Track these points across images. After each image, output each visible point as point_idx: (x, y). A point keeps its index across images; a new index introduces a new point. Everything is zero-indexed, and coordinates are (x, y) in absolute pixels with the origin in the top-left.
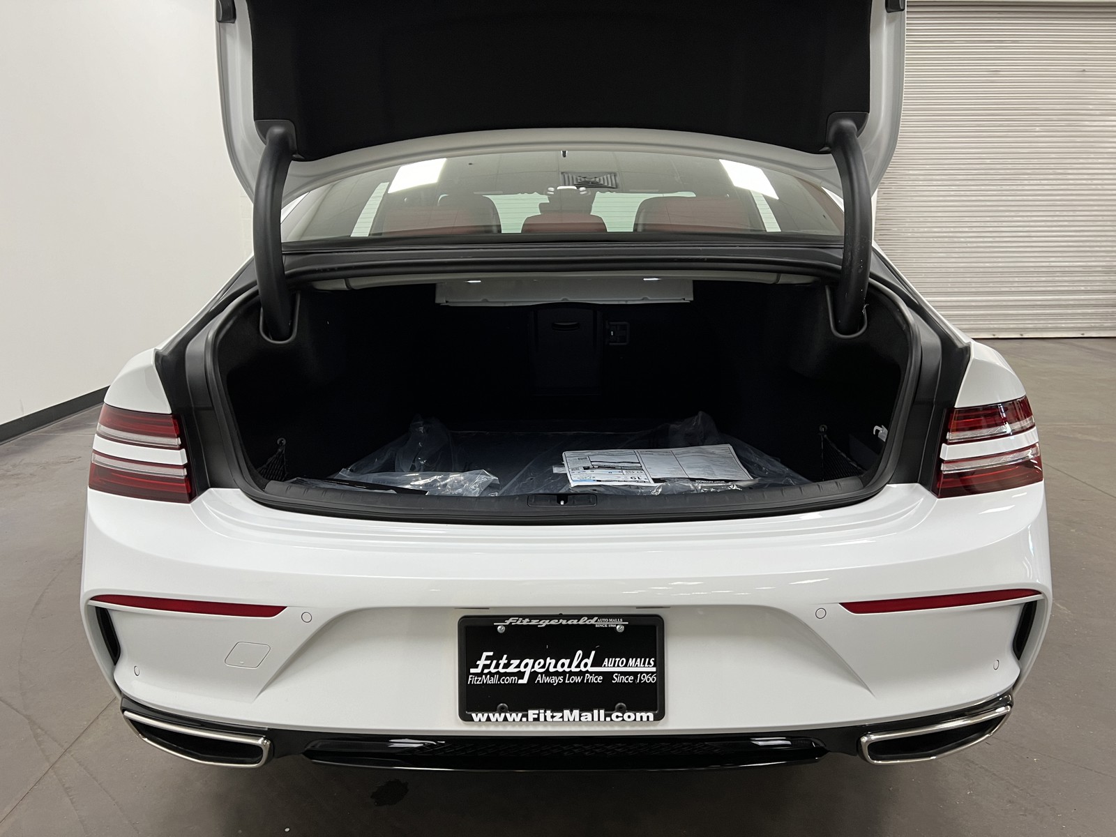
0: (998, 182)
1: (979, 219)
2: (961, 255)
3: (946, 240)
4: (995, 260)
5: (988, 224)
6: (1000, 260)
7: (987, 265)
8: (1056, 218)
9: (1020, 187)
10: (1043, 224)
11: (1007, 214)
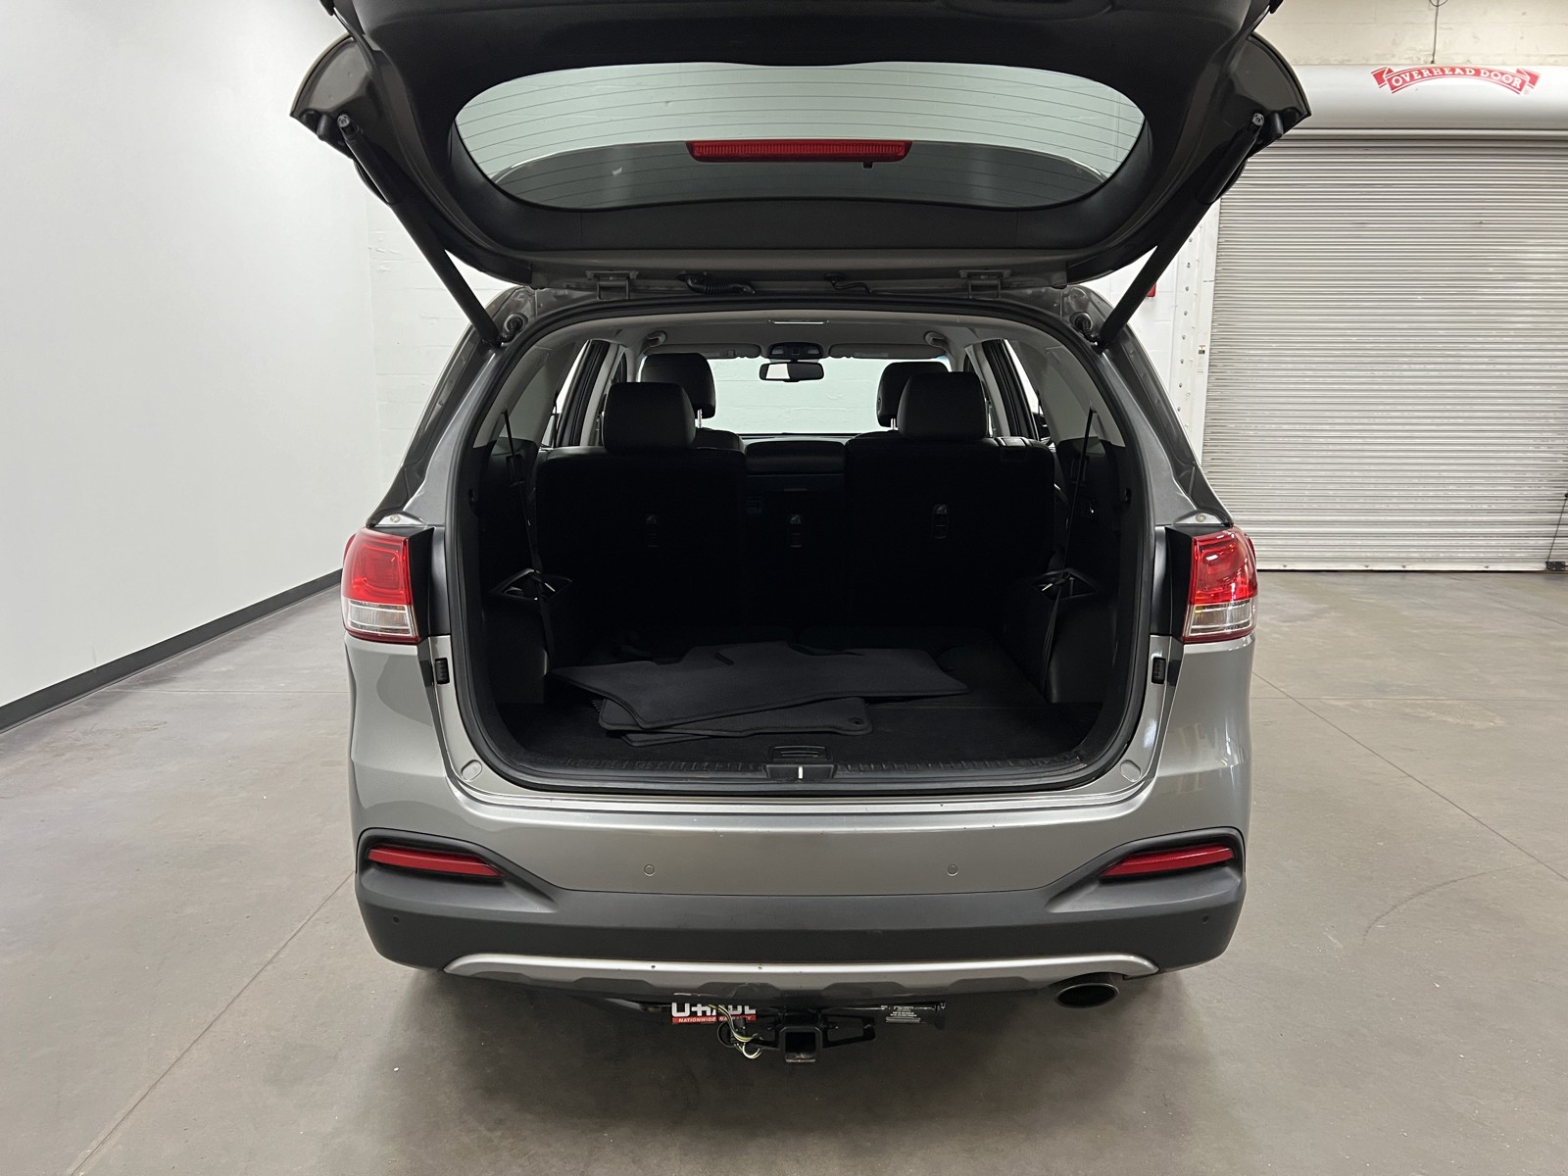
0: (1369, 367)
1: (1343, 414)
2: (1321, 460)
3: (1300, 440)
4: (1366, 467)
5: (1356, 421)
6: (1373, 467)
7: (1356, 474)
8: (1447, 414)
9: (1397, 373)
10: (1429, 421)
11: (1381, 407)
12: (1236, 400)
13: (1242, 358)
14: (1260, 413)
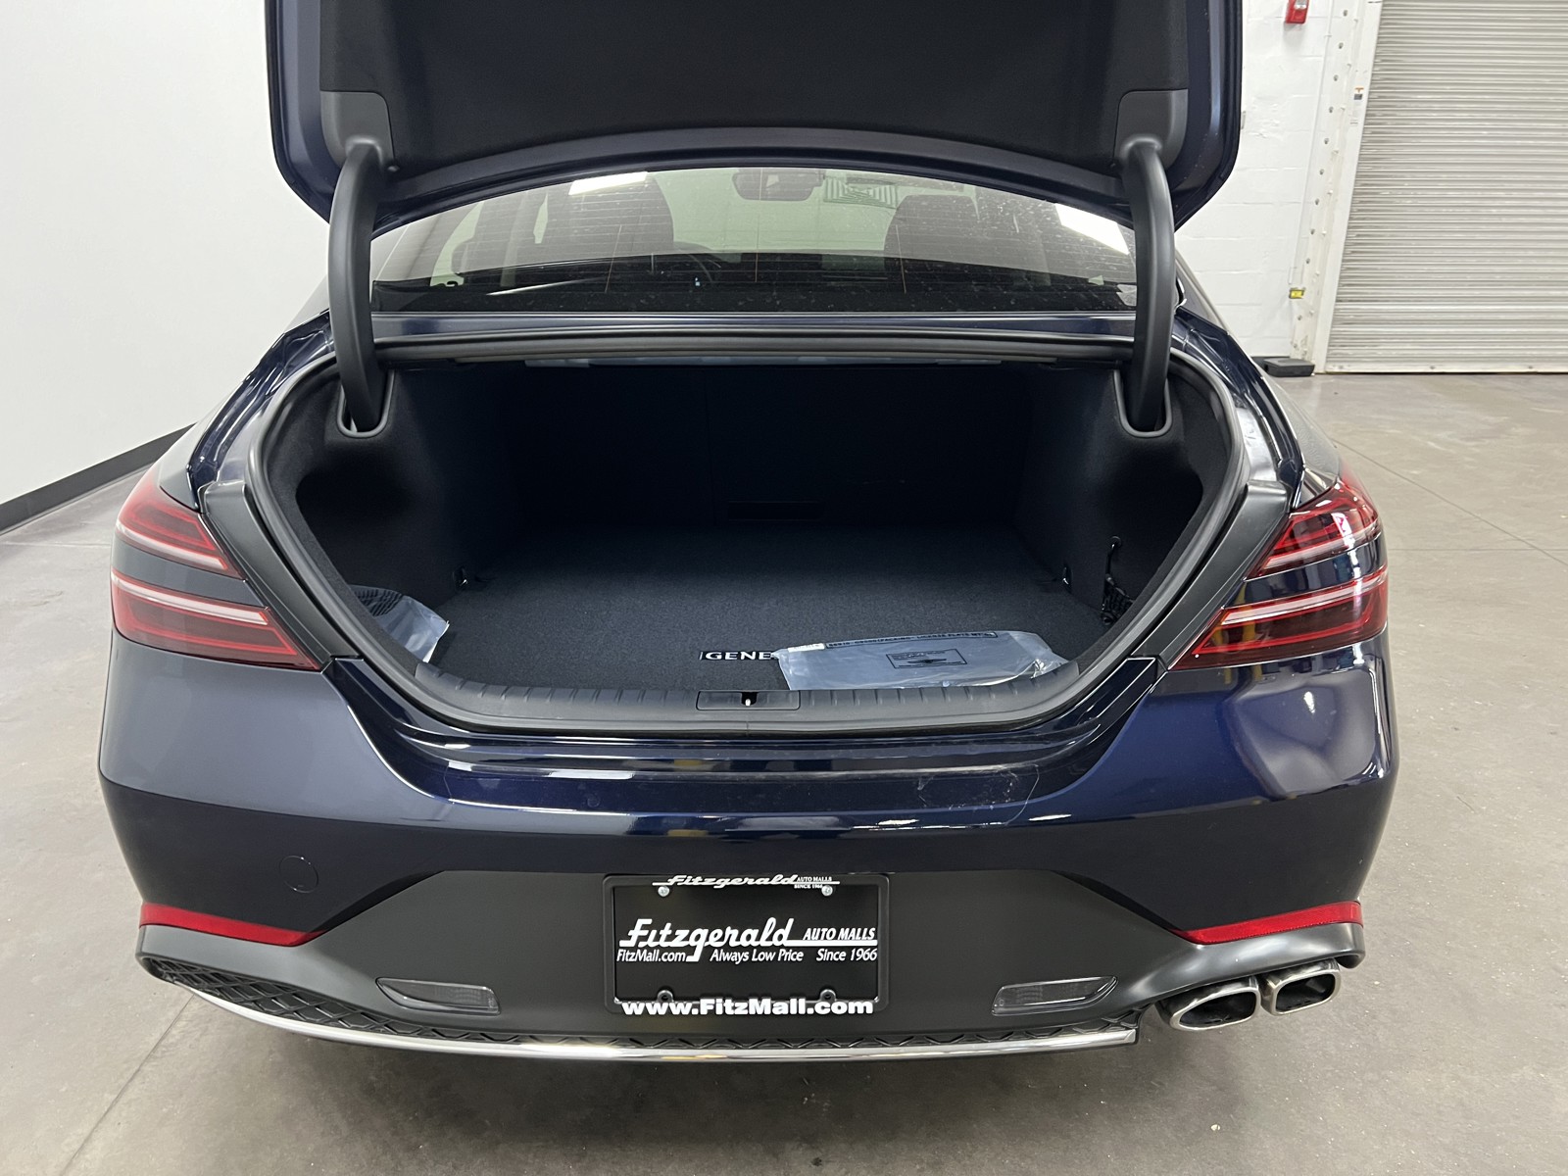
12: (1394, 160)
13: (1407, 104)
14: (1422, 177)
